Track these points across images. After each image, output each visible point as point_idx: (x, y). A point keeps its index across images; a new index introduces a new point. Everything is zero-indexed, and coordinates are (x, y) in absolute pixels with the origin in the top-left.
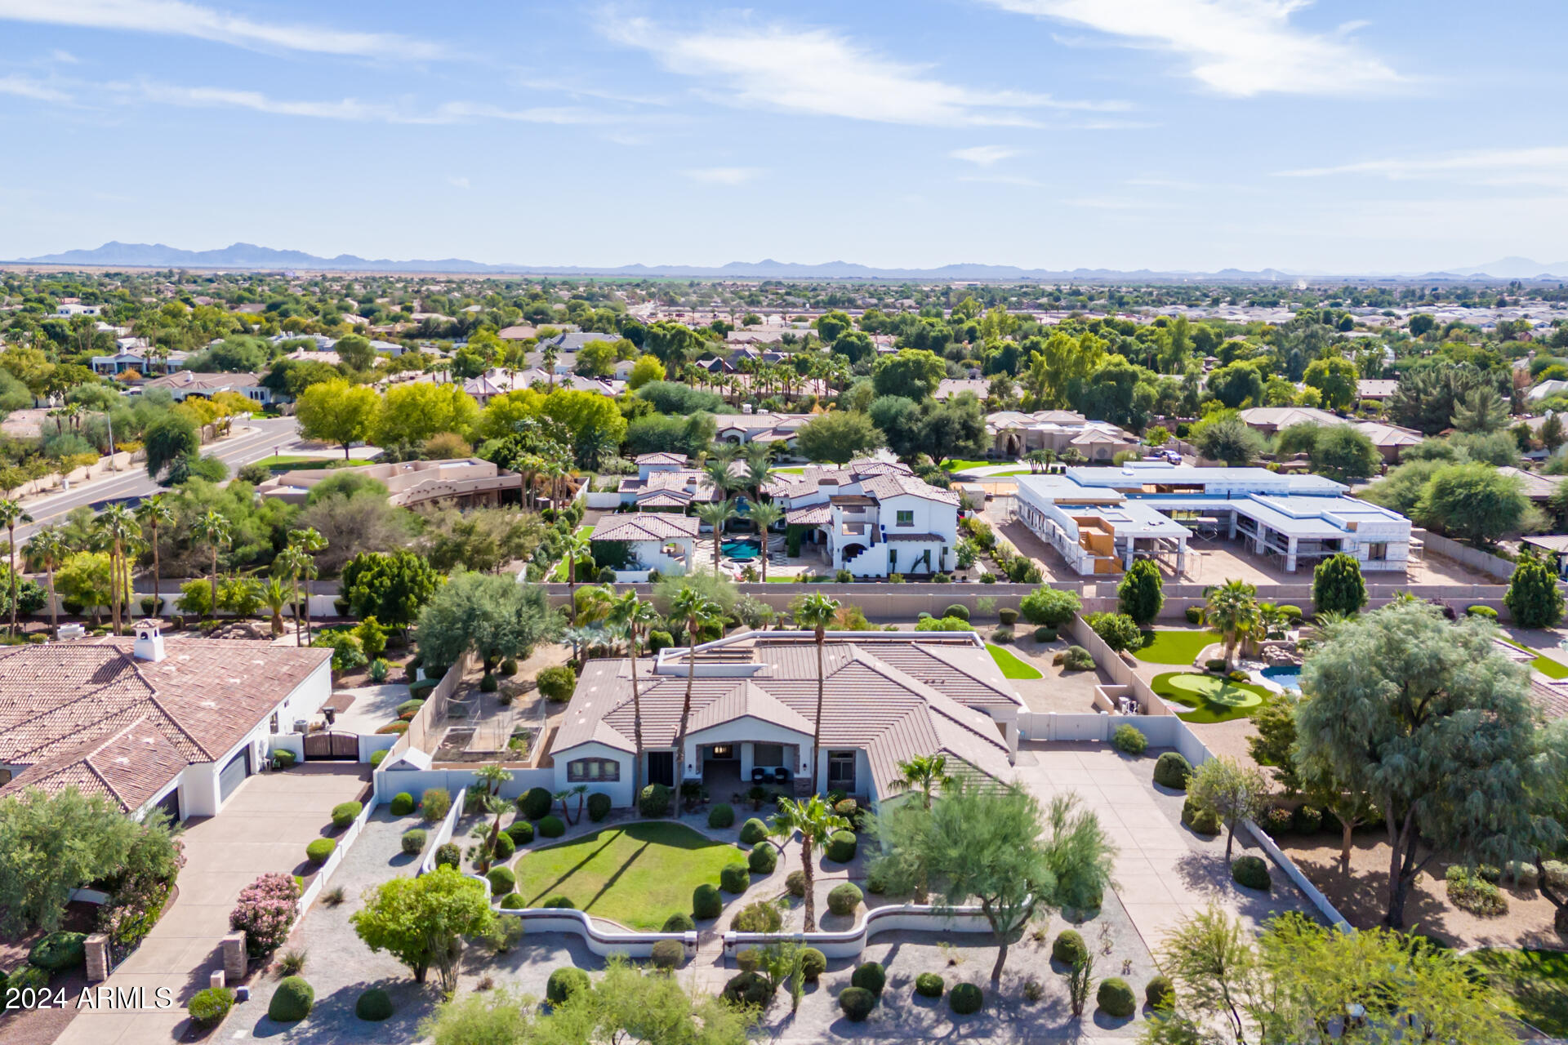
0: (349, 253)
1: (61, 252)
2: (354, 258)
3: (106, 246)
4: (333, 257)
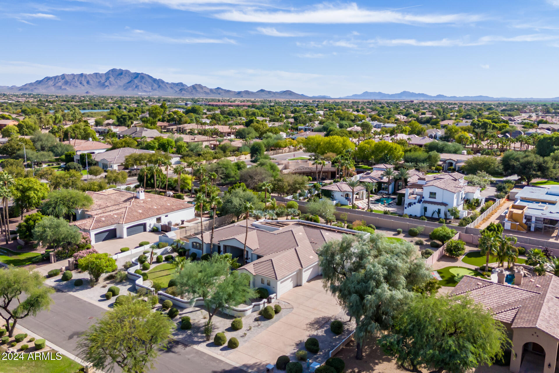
0: (441, 94)
1: (351, 95)
2: (443, 96)
3: (364, 93)
4: (435, 95)
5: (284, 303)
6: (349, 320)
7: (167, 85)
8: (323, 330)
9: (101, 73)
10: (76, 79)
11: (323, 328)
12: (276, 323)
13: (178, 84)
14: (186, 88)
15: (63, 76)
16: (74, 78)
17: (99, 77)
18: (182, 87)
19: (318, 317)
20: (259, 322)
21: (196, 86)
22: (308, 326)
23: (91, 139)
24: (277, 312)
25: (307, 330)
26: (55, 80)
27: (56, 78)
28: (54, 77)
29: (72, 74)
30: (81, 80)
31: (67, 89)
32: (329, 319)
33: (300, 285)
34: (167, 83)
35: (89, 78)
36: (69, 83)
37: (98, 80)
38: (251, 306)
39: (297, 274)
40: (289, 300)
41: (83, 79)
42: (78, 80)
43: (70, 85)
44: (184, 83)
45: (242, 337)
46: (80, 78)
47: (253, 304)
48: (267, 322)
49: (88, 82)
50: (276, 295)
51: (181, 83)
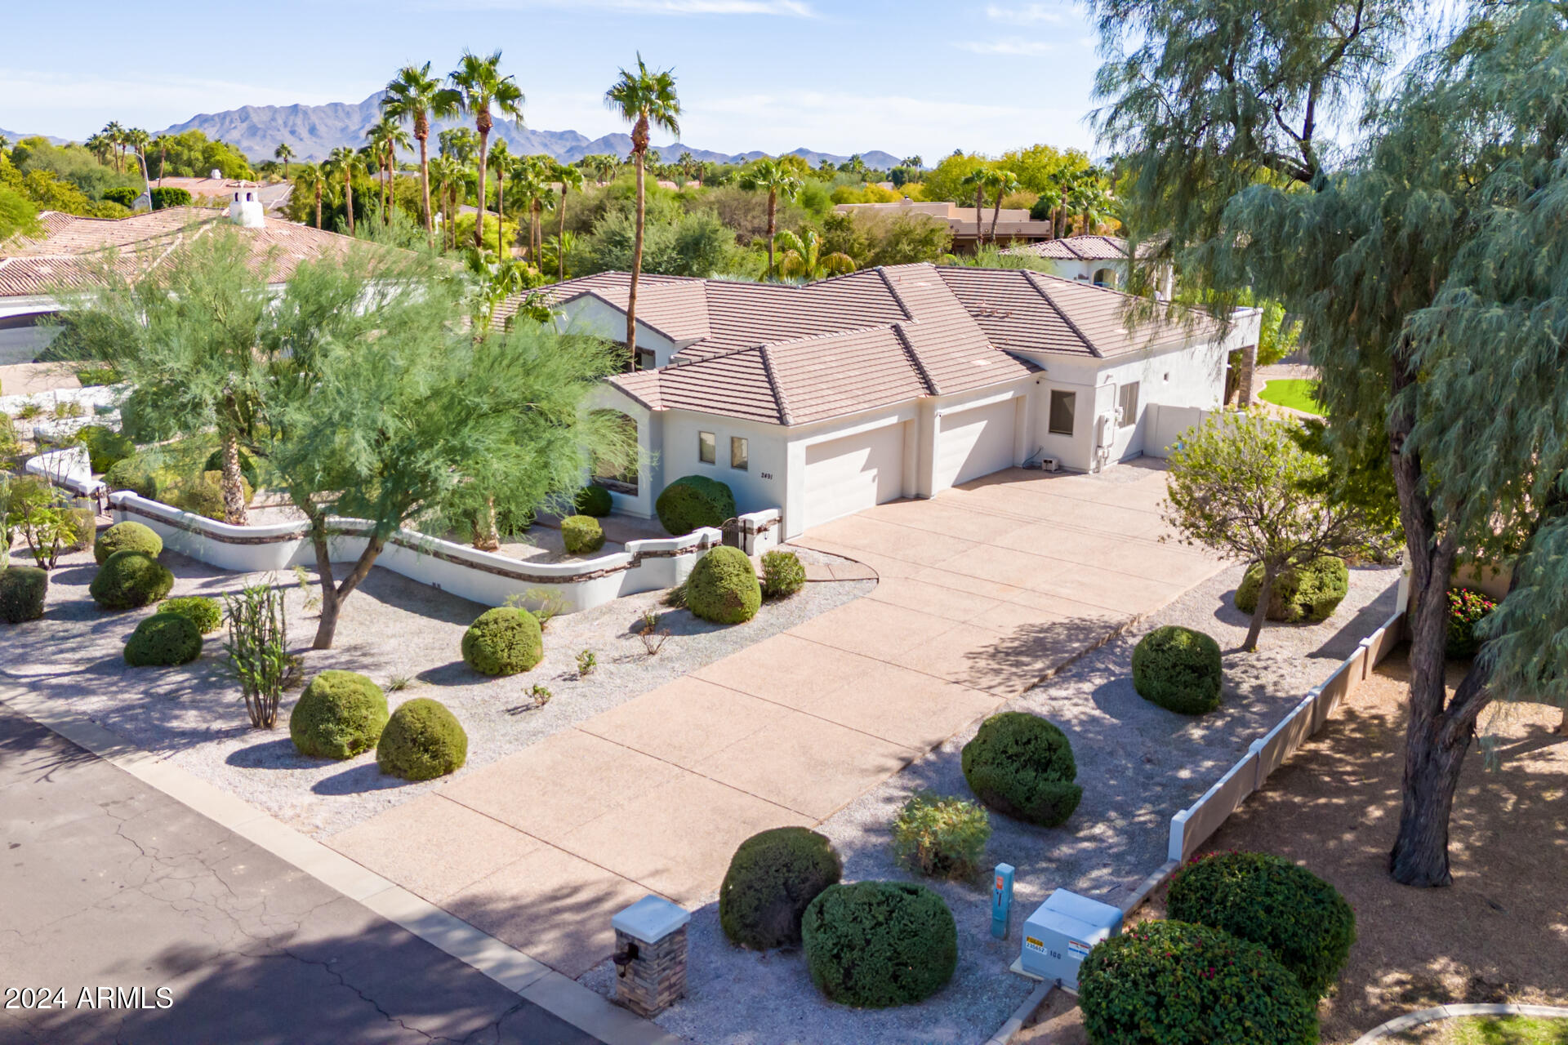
5: (823, 558)
6: (1241, 643)
7: (532, 137)
8: (1087, 687)
9: (347, 103)
10: (280, 121)
11: (1081, 677)
12: (768, 643)
13: (561, 136)
14: (584, 144)
15: (244, 113)
16: (274, 119)
17: (341, 114)
18: (574, 144)
19: (1041, 619)
20: (655, 640)
21: (612, 140)
22: (982, 663)
23: (217, 173)
24: (775, 592)
25: (973, 683)
26: (222, 124)
27: (224, 116)
28: (219, 115)
29: (270, 107)
30: (294, 125)
31: (257, 148)
32: (1116, 631)
33: (919, 497)
34: (534, 132)
35: (314, 118)
36: (260, 133)
37: (340, 125)
38: (621, 558)
39: (904, 425)
40: (854, 548)
41: (299, 121)
42: (285, 124)
43: (264, 136)
44: (580, 132)
45: (513, 712)
46: (292, 118)
47: (634, 545)
48: (705, 640)
49: (313, 130)
50: (781, 520)
51: (573, 132)
